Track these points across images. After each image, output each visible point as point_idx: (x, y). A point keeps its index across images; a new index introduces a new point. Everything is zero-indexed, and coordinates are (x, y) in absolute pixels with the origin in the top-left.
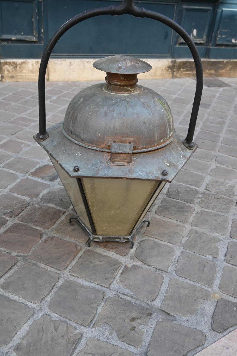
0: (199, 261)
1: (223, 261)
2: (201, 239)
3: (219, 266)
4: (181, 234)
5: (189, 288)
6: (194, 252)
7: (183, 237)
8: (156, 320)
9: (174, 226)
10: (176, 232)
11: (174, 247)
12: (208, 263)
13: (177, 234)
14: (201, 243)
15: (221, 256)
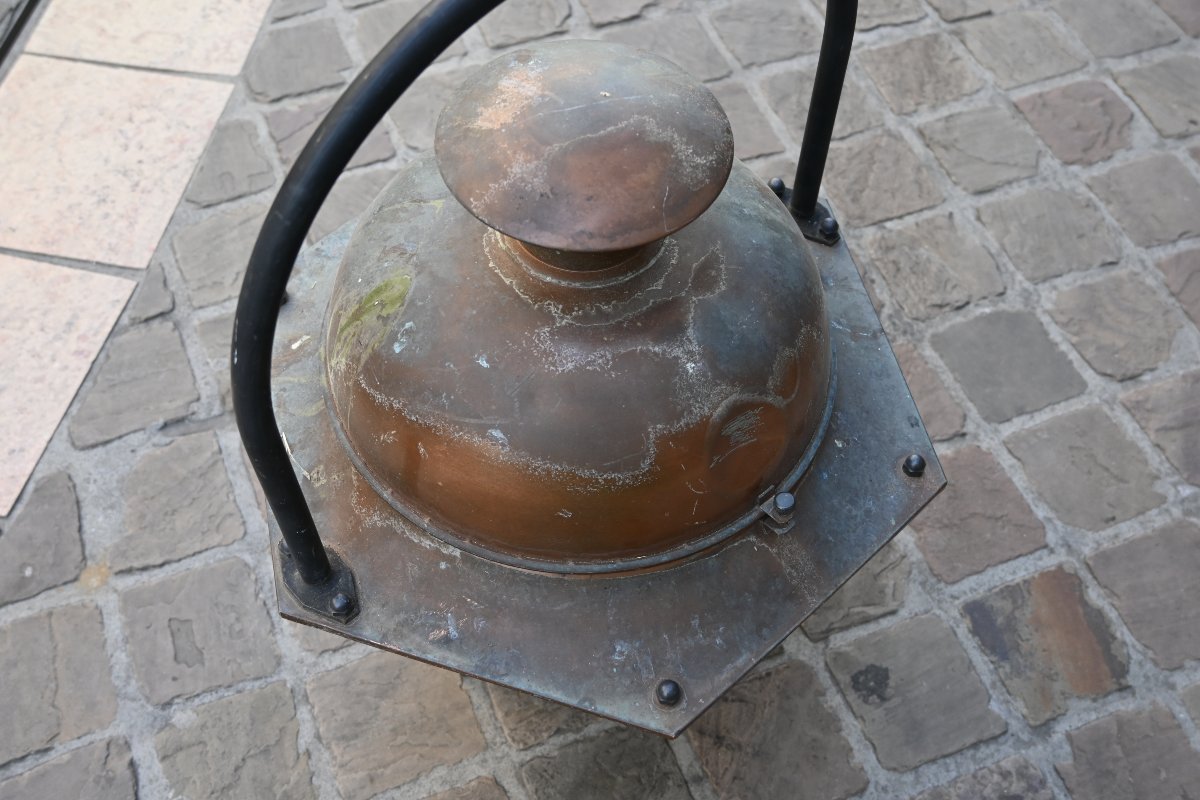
0: (207, 664)
1: (131, 737)
2: (254, 780)
3: (134, 700)
4: (333, 747)
5: (179, 542)
6: (239, 692)
7: (318, 737)
8: (204, 400)
9: (385, 766)
10: (356, 736)
11: (315, 664)
12: (174, 679)
13: (346, 731)
14: (243, 760)
15: (144, 752)
